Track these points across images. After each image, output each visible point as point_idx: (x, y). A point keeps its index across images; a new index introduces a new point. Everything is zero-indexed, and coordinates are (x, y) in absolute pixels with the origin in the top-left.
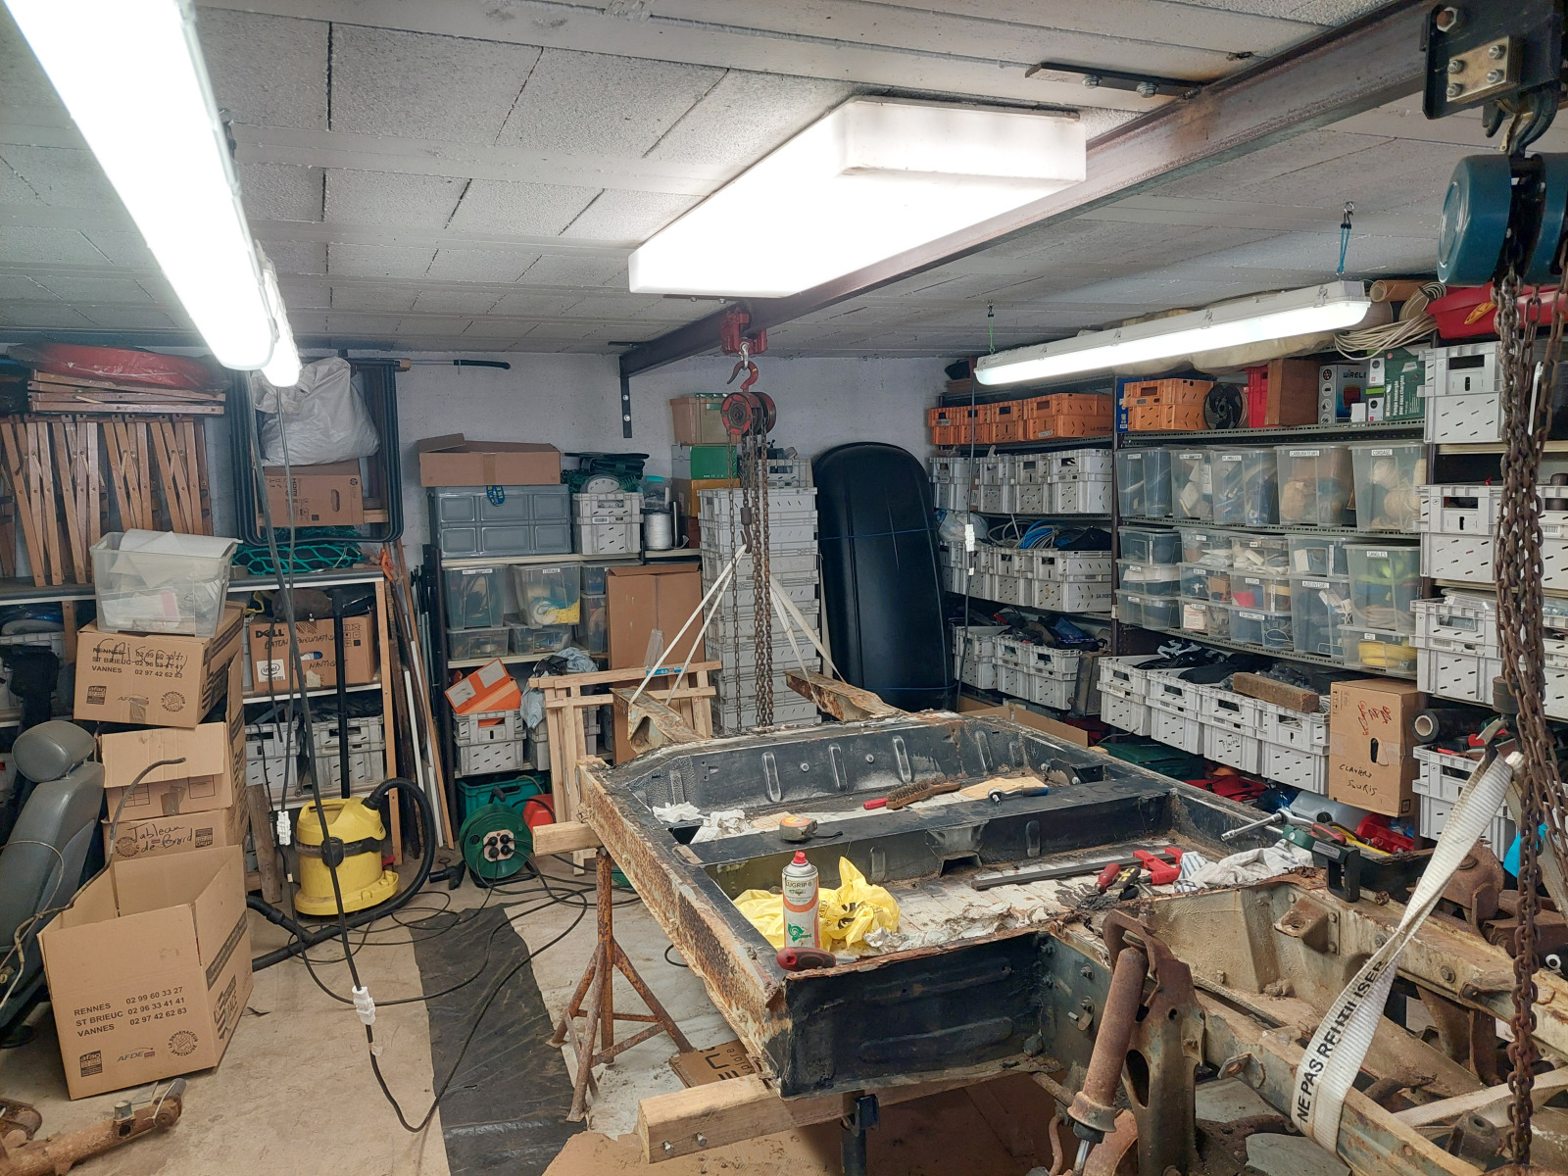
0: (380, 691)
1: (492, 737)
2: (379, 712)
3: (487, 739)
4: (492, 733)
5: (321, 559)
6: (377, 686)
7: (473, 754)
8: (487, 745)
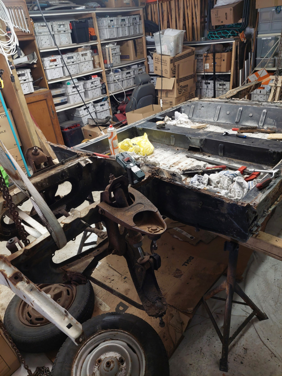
0: (230, 75)
1: (260, 92)
2: (229, 81)
3: (259, 93)
4: (260, 91)
5: (223, 35)
6: (230, 73)
7: (254, 96)
8: (259, 95)
